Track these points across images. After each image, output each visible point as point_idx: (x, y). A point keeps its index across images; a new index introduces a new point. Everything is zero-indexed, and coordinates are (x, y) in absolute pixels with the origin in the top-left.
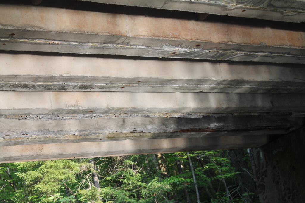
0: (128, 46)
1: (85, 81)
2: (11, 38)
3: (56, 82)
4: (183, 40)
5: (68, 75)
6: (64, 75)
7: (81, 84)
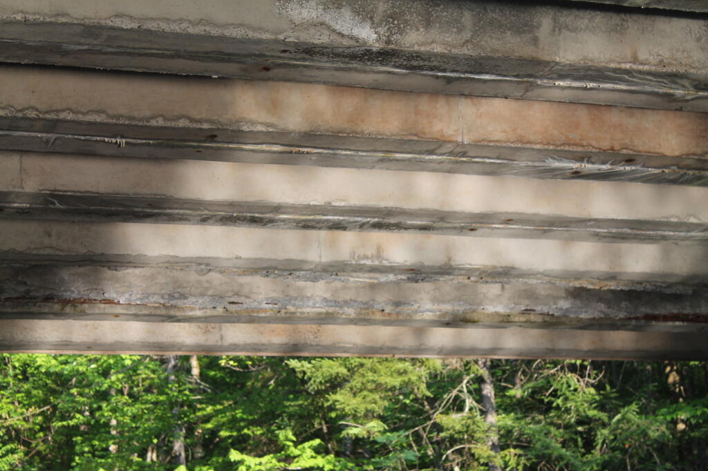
0: (464, 159)
1: (384, 215)
2: (210, 143)
3: (319, 214)
4: (591, 149)
5: (343, 204)
6: (334, 204)
7: (376, 220)
